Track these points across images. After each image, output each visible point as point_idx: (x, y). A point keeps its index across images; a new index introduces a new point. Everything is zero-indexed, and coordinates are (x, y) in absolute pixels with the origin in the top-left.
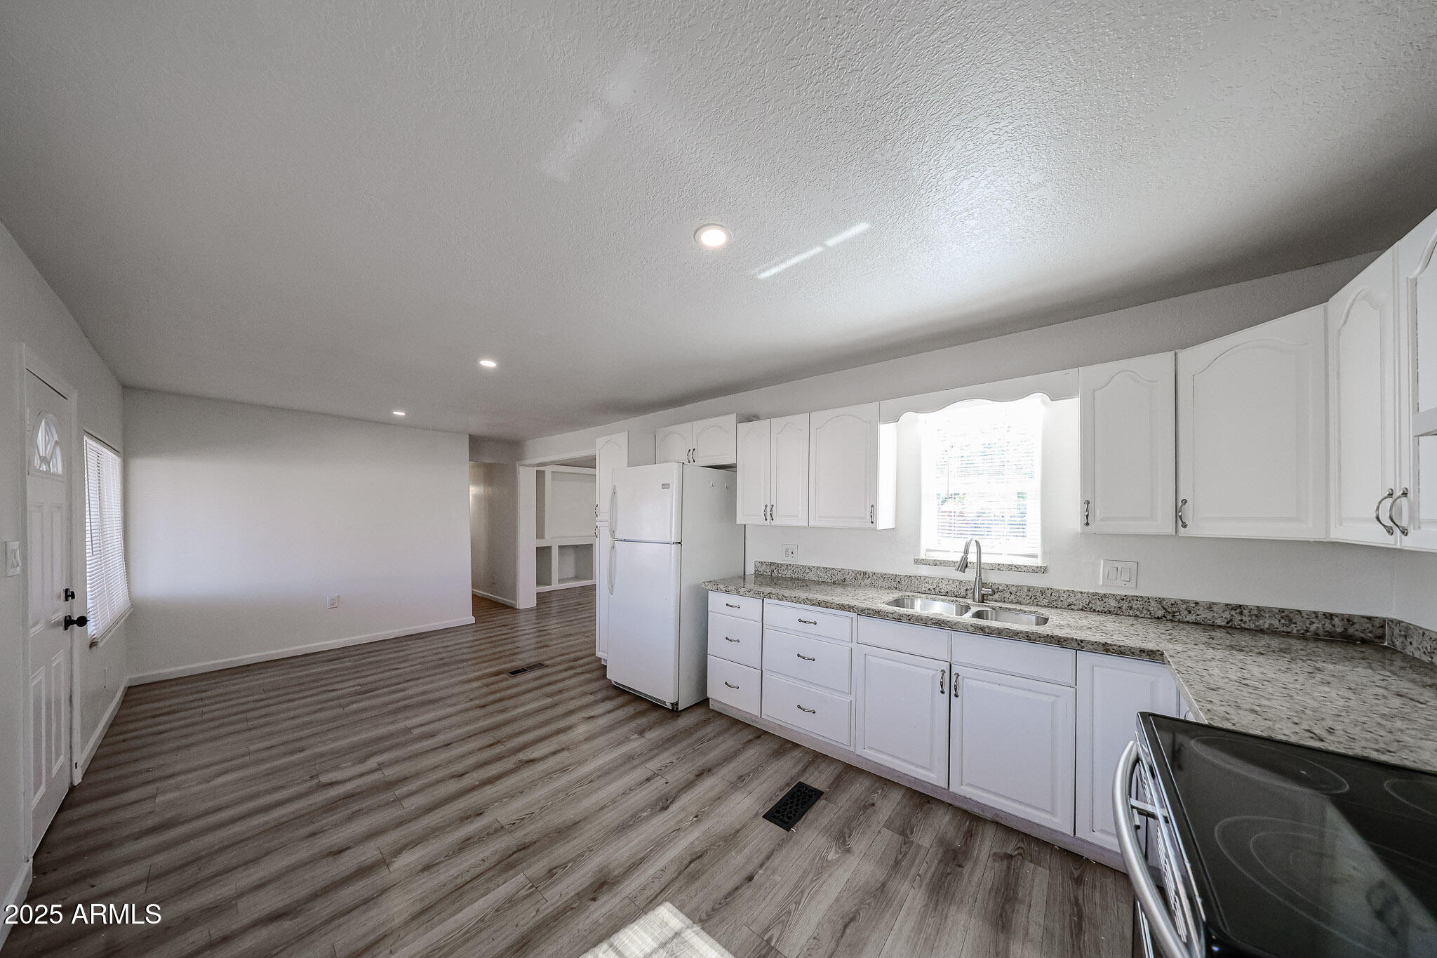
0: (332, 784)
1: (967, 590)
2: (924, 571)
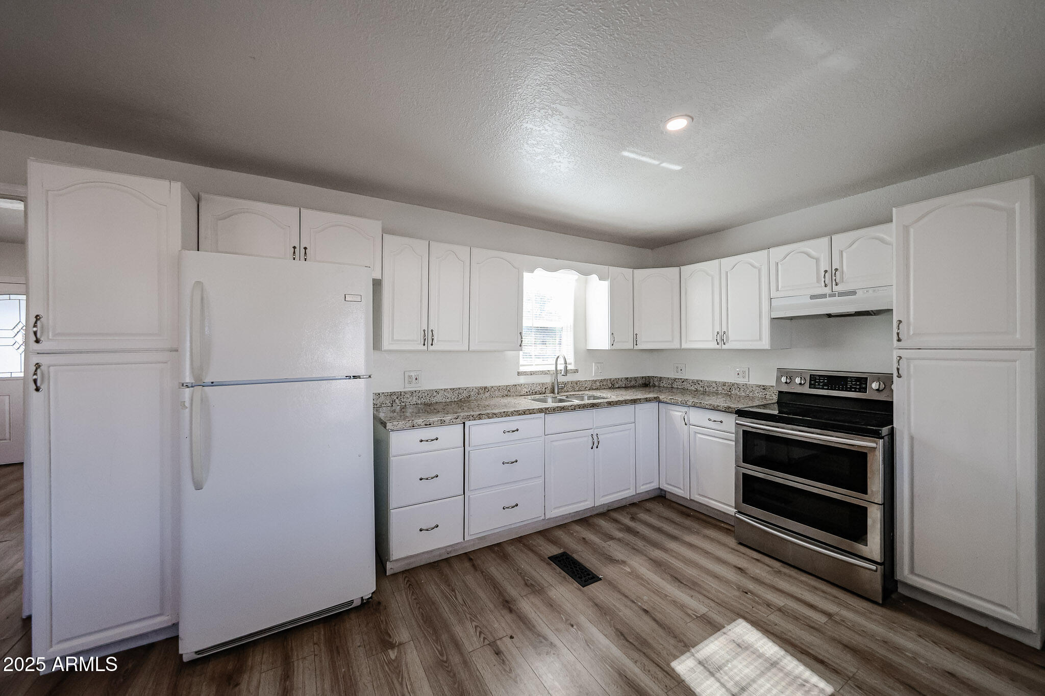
1: (546, 388)
2: (522, 380)
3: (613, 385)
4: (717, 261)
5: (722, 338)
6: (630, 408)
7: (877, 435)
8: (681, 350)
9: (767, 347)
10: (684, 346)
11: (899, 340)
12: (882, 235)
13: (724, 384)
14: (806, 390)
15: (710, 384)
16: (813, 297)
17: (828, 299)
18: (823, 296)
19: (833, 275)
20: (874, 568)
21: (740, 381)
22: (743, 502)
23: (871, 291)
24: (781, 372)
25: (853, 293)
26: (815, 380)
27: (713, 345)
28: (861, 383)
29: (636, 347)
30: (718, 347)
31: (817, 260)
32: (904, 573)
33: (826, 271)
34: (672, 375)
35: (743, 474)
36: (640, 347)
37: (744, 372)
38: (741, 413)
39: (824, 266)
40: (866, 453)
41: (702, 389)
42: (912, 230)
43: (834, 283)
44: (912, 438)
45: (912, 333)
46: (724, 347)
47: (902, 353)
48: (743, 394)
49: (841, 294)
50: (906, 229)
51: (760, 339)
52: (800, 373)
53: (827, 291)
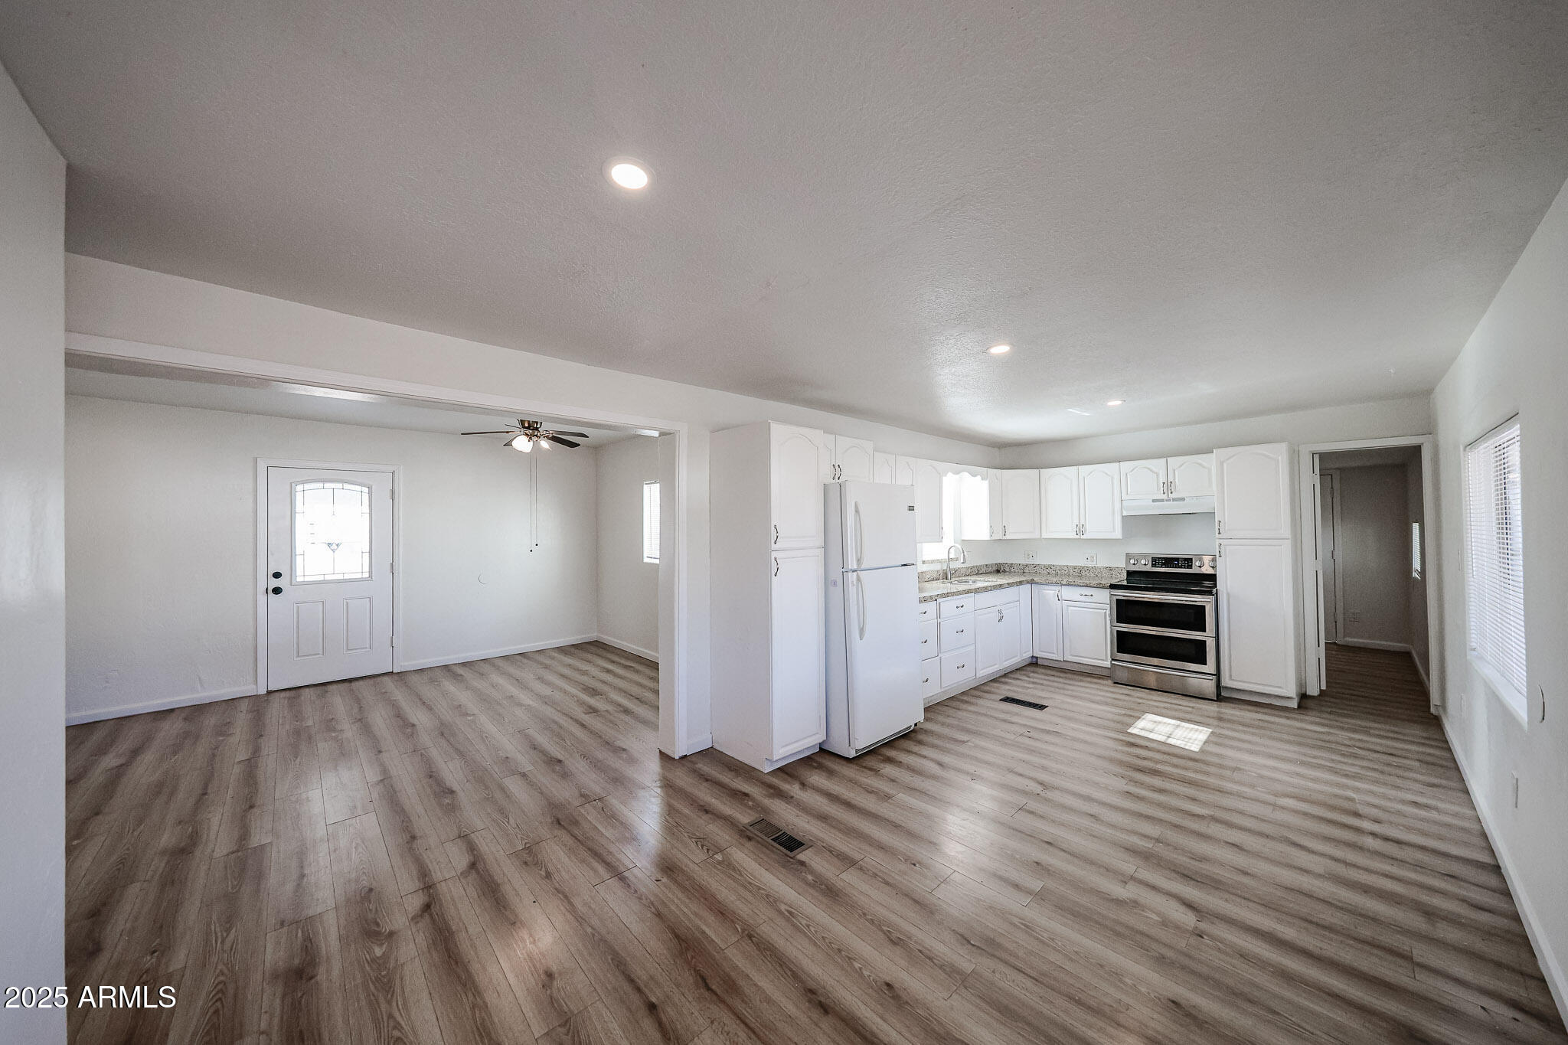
0: (1190, 905)
1: (939, 575)
3: (979, 571)
4: (1075, 468)
5: (1080, 530)
6: (1015, 589)
7: (1210, 593)
8: (1040, 539)
9: (1120, 536)
10: (1045, 536)
11: (1219, 533)
12: (1200, 461)
13: (1075, 568)
14: (1149, 568)
15: (1062, 568)
16: (1154, 501)
17: (1166, 502)
18: (1163, 500)
19: (1169, 486)
20: (1211, 678)
21: (1090, 564)
22: (1118, 652)
23: (1195, 499)
24: (1128, 556)
25: (1183, 499)
26: (1155, 561)
27: (1073, 535)
28: (1188, 562)
29: (1004, 538)
30: (1078, 537)
31: (1158, 475)
32: (1226, 681)
33: (1164, 483)
34: (1023, 562)
35: (1117, 631)
36: (1008, 537)
37: (1092, 557)
38: (1113, 587)
39: (1162, 479)
40: (1204, 606)
41: (1054, 572)
42: (1225, 465)
43: (1170, 492)
44: (1228, 594)
45: (1226, 528)
46: (1082, 537)
47: (1221, 541)
48: (1092, 575)
49: (1174, 500)
50: (1222, 463)
51: (1114, 531)
52: (1144, 556)
53: (1165, 497)
